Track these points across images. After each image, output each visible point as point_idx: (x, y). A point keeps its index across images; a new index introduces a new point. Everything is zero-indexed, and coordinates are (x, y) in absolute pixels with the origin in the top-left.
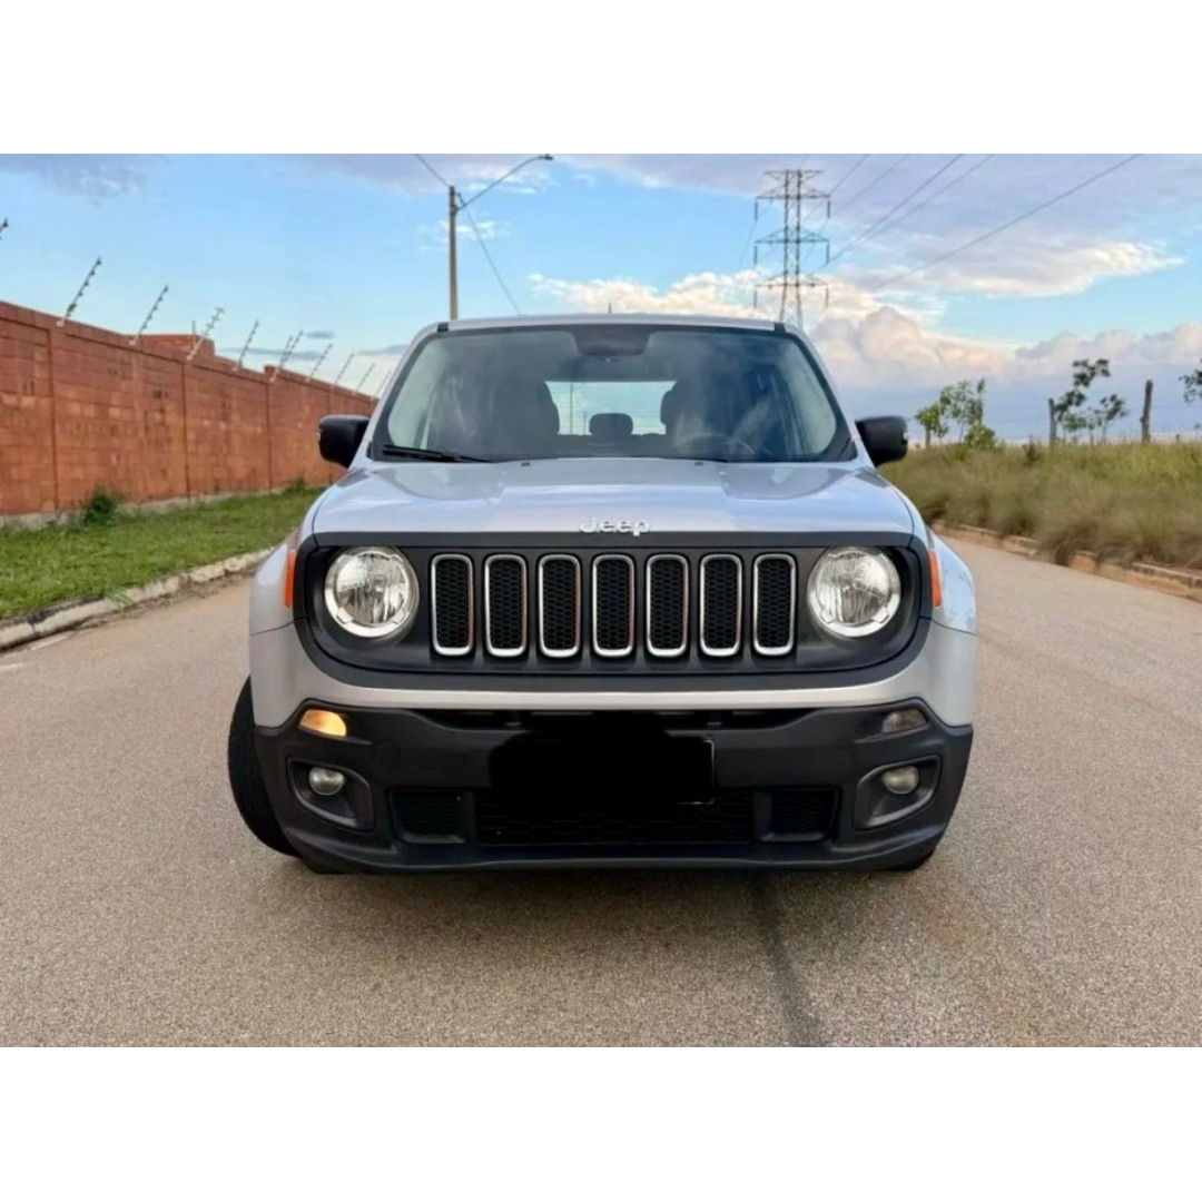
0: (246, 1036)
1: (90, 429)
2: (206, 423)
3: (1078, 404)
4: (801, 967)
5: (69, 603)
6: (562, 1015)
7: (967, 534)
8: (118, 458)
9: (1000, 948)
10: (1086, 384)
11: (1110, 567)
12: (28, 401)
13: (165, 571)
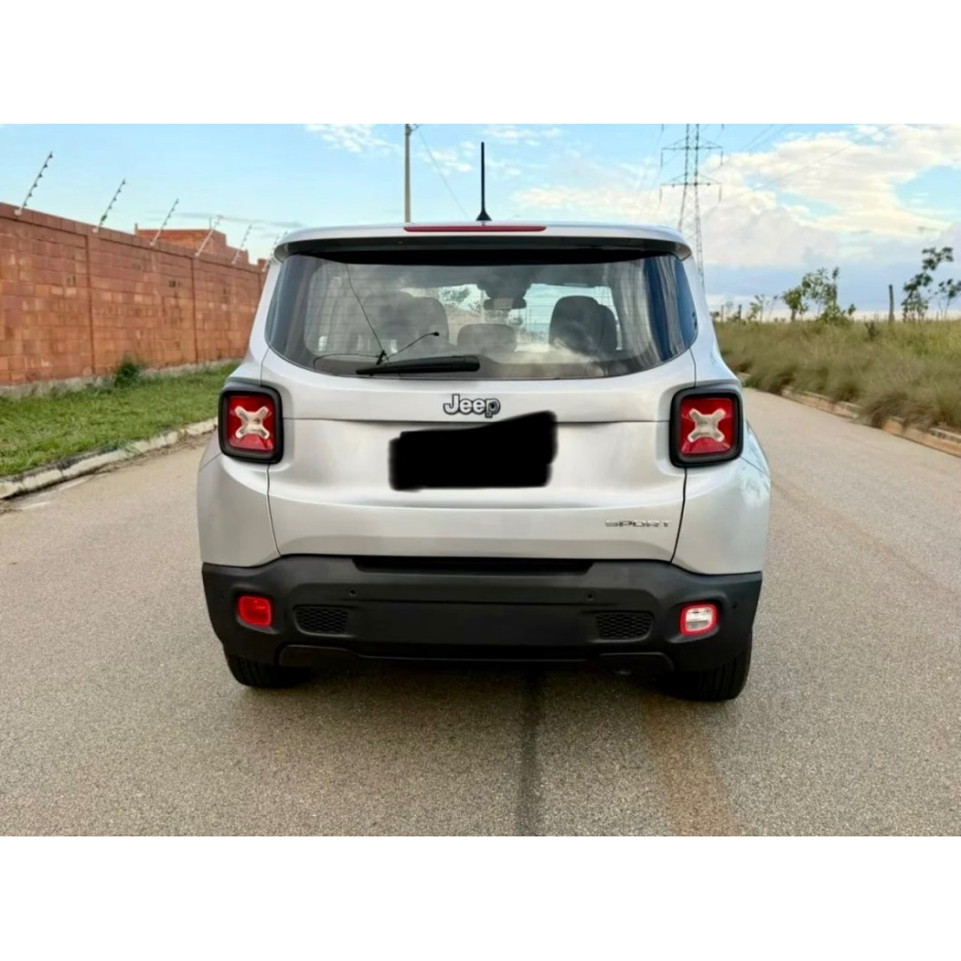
0: (140, 795)
1: (119, 312)
2: (211, 305)
3: (925, 285)
4: (543, 758)
5: (91, 453)
6: (361, 787)
7: (809, 399)
8: (142, 333)
9: (694, 749)
10: (933, 268)
11: (913, 431)
12: (71, 292)
13: (166, 427)
